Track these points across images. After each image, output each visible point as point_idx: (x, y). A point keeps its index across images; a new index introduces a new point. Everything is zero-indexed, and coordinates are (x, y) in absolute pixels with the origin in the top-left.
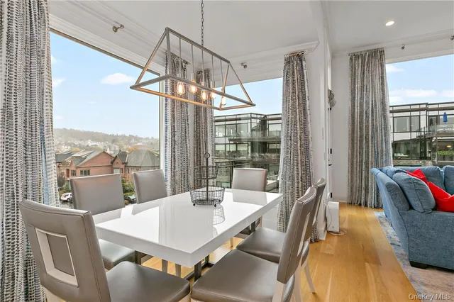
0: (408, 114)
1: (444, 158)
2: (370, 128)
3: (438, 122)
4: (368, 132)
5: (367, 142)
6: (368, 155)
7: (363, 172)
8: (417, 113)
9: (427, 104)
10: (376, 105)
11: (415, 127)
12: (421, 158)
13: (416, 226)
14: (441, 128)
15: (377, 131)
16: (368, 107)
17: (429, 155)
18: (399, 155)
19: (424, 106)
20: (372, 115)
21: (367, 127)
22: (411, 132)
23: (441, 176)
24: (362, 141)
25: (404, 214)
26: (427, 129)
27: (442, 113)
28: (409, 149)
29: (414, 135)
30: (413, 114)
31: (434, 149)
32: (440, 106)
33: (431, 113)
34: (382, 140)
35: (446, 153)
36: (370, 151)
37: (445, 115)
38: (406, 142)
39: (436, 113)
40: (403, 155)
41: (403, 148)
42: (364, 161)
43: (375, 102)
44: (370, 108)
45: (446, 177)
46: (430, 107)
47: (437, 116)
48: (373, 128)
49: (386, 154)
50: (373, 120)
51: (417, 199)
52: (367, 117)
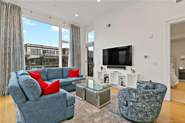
0: (36, 48)
1: (47, 64)
2: (12, 49)
3: (46, 52)
4: (10, 51)
5: (10, 57)
6: (10, 64)
7: (7, 75)
8: (39, 48)
9: (43, 46)
10: (16, 36)
11: (39, 54)
12: (41, 65)
13: (30, 111)
14: (47, 54)
15: (16, 50)
16: (11, 36)
17: (43, 63)
18: (33, 63)
19: (42, 46)
20: (13, 42)
21: (10, 48)
22: (37, 55)
23: (45, 73)
24: (6, 56)
25: (22, 106)
26: (42, 54)
27: (47, 49)
28: (37, 61)
29: (39, 56)
30: (38, 48)
31: (44, 61)
32: (47, 47)
33: (44, 49)
34: (19, 56)
35: (48, 63)
36: (12, 62)
37: (48, 50)
38: (36, 59)
39: (45, 49)
40: (34, 64)
41: (35, 61)
42: (7, 68)
43: (15, 34)
44: (12, 37)
45: (47, 72)
46: (44, 47)
47: (46, 50)
48: (14, 49)
49: (21, 64)
50: (13, 44)
51: (31, 93)
52: (10, 42)
